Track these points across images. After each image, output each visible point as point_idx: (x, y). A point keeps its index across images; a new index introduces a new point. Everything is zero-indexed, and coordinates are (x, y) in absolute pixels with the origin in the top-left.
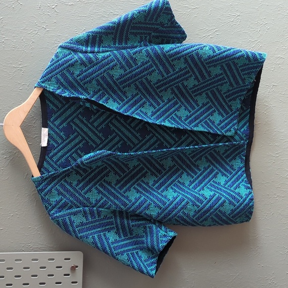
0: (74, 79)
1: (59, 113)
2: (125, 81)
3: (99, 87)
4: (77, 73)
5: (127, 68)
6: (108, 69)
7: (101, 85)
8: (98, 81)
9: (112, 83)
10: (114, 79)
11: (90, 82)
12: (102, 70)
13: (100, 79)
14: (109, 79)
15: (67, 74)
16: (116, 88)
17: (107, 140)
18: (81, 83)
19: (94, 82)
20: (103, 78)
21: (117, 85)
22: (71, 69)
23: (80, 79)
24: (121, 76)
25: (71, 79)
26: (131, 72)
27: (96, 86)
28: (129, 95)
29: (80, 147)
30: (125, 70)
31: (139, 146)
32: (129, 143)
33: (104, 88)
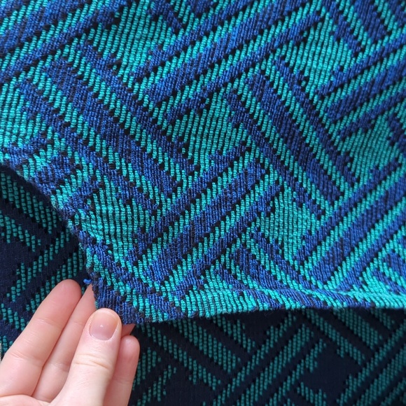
0: (124, 93)
1: (48, 256)
2: (353, 104)
3: (242, 134)
4: (136, 59)
5: (364, 37)
6: (284, 40)
7: (252, 125)
8: (235, 101)
9: (297, 110)
10: (310, 89)
11: (201, 105)
12: (254, 48)
13: (246, 93)
14: (286, 94)
15: (86, 70)
16: (312, 138)
17: (265, 349)
18: (158, 114)
19: (219, 108)
20: (261, 85)
21: (318, 123)
22: (106, 43)
23: (152, 93)
24: (342, 79)
25: (103, 90)
26: (380, 57)
27: (227, 128)
28: (363, 169)
29: (154, 399)
30: (357, 50)
31: (383, 353)
32: (346, 346)
33: (262, 141)
